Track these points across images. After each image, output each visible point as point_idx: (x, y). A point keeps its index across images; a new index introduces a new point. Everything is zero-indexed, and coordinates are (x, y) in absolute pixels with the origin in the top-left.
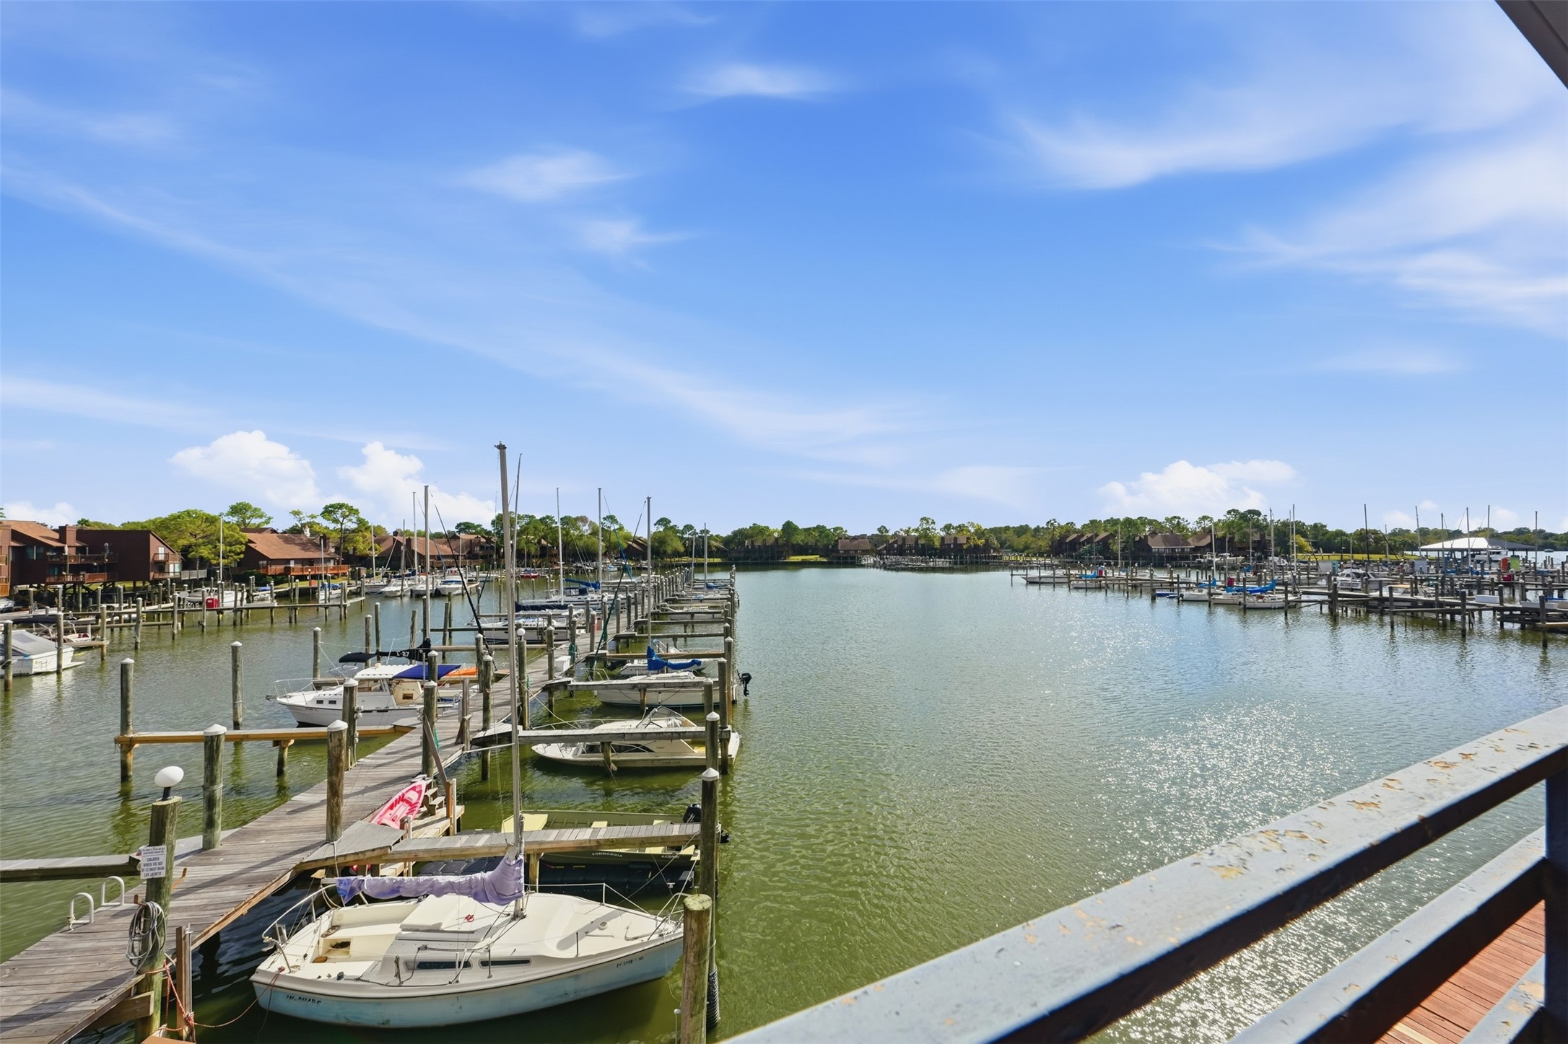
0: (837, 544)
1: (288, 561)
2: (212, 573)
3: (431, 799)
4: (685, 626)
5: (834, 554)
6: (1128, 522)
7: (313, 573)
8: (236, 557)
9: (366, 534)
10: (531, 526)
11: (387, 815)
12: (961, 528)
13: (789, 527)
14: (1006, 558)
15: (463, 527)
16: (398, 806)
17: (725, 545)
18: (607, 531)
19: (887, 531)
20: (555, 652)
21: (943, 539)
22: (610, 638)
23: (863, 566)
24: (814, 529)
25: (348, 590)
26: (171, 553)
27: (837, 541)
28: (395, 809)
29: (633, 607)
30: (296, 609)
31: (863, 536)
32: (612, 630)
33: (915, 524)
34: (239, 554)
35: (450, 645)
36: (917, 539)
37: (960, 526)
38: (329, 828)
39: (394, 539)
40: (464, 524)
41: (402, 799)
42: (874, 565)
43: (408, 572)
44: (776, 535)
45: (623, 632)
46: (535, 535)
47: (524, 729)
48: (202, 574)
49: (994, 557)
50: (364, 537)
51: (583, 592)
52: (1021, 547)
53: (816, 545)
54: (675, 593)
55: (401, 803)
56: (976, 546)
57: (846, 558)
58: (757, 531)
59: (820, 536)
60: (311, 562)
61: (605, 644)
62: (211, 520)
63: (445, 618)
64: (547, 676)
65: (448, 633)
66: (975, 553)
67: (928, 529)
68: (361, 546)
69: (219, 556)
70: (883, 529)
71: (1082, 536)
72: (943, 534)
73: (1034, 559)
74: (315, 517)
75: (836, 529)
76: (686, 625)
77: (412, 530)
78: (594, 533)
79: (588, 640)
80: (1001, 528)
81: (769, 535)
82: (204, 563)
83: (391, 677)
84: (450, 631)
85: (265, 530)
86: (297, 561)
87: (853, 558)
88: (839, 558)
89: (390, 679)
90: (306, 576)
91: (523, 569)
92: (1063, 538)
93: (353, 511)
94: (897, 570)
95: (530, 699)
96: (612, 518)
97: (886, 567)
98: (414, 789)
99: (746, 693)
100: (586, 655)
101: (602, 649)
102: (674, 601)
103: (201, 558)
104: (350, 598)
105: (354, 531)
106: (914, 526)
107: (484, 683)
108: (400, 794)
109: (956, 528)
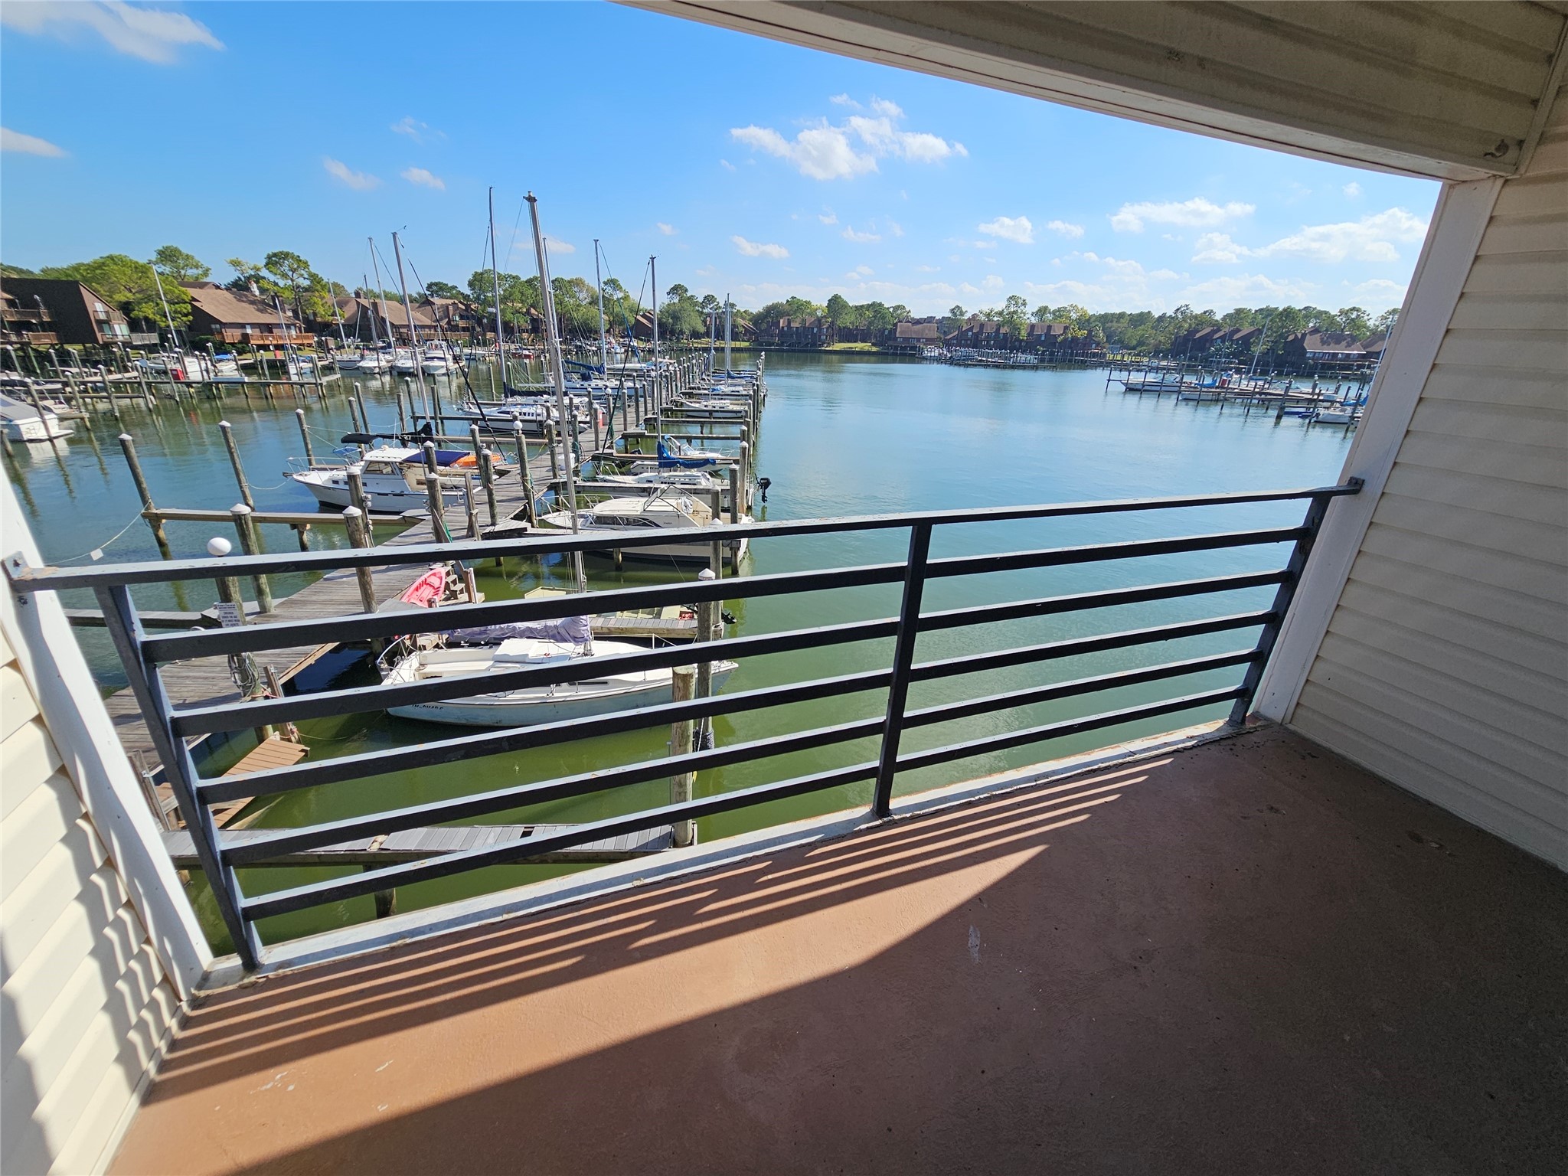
0: (896, 330)
1: (243, 326)
2: (163, 338)
3: (452, 585)
4: (702, 427)
5: (891, 343)
6: (1288, 313)
7: (275, 342)
8: (184, 319)
9: (323, 294)
10: (516, 291)
11: (414, 596)
12: (1059, 313)
13: (836, 304)
14: (1110, 357)
15: (435, 288)
16: (422, 588)
17: (754, 324)
18: (609, 300)
19: (962, 314)
20: (556, 449)
21: (1033, 326)
22: (617, 437)
23: (925, 359)
24: (869, 306)
25: (320, 364)
26: (110, 310)
27: (895, 325)
28: (420, 591)
29: (642, 400)
30: (269, 386)
31: (930, 320)
32: (618, 425)
33: (1000, 305)
34: (186, 315)
35: (444, 435)
36: (999, 326)
37: (1059, 310)
38: (365, 601)
39: (358, 303)
40: (436, 284)
41: (425, 583)
42: (938, 360)
43: (381, 344)
44: (819, 314)
45: (632, 430)
46: (522, 302)
47: (533, 527)
48: (154, 338)
49: (1094, 355)
50: (322, 298)
51: (585, 378)
52: (1134, 342)
53: (869, 328)
54: (691, 385)
55: (425, 586)
56: (1075, 339)
57: (905, 348)
58: (796, 306)
59: (875, 317)
60: (268, 328)
61: (612, 443)
62: (143, 270)
63: (434, 405)
64: (551, 474)
65: (439, 421)
66: (1071, 348)
67: (1015, 312)
68: (321, 310)
69: (166, 317)
70: (956, 311)
71: (1219, 330)
72: (1034, 320)
73: (1146, 359)
74: (258, 269)
75: (896, 308)
76: (702, 424)
77: (376, 290)
78: (594, 302)
79: (592, 437)
80: (1113, 315)
81: (810, 314)
82: (152, 326)
83: (400, 460)
84: (442, 419)
85: (206, 284)
86: (253, 326)
87: (914, 348)
88: (896, 348)
89: (400, 463)
90: (269, 345)
91: (513, 347)
92: (1191, 332)
93: (302, 264)
94: (967, 366)
95: (535, 497)
96: (612, 283)
97: (951, 362)
98: (434, 574)
99: (764, 499)
100: (592, 454)
101: (609, 448)
102: (690, 395)
103: (146, 319)
104: (325, 375)
105: (306, 290)
106: (999, 307)
107: (485, 477)
108: (423, 578)
109: (1054, 312)
